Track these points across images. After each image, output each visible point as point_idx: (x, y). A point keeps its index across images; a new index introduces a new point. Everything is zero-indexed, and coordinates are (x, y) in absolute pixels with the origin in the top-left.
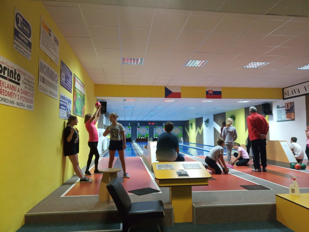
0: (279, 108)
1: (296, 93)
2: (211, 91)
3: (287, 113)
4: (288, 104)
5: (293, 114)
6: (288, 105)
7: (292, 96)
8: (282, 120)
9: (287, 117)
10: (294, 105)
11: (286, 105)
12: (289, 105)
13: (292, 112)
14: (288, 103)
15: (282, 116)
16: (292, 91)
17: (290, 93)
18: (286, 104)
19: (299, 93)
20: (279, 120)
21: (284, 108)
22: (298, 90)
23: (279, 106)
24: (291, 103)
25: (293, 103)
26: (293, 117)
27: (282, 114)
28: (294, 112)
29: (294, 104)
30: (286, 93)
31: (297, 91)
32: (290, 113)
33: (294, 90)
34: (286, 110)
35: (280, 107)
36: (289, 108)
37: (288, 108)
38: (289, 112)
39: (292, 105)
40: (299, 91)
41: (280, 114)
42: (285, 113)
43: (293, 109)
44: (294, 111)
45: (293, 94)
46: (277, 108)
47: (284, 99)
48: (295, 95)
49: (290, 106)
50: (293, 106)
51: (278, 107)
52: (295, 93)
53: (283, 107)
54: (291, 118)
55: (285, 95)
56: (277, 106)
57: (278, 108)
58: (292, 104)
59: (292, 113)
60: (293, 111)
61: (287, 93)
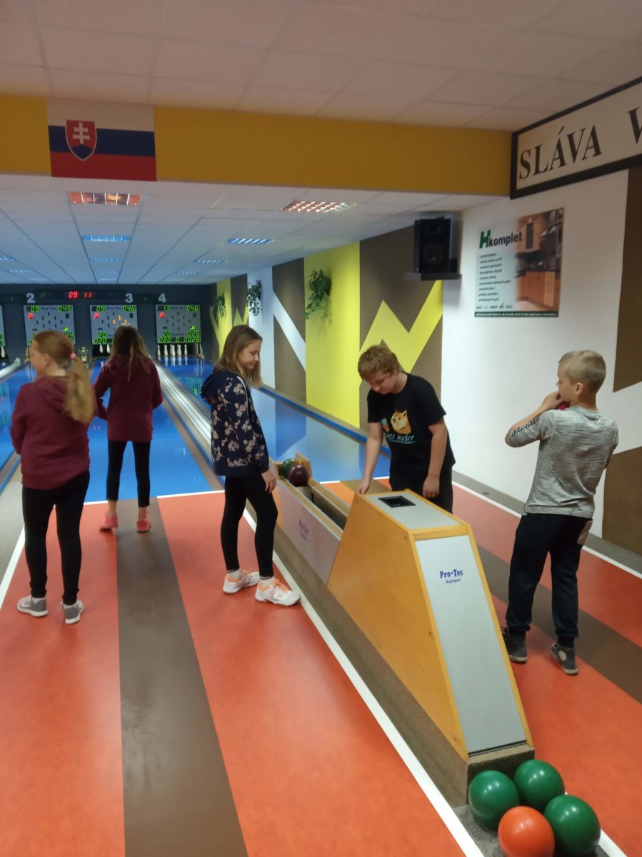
0: (491, 244)
1: (579, 156)
2: (81, 129)
3: (522, 273)
4: (530, 221)
5: (553, 280)
6: (530, 228)
7: (558, 172)
8: (498, 310)
9: (523, 298)
10: (560, 232)
11: (524, 230)
12: (537, 227)
13: (548, 269)
14: (535, 217)
15: (498, 288)
16: (559, 147)
17: (548, 155)
18: (523, 221)
19: (598, 152)
20: (487, 307)
21: (513, 247)
22: (594, 134)
23: (489, 233)
24: (546, 215)
25: (559, 215)
26: (548, 300)
27: (500, 277)
28: (558, 271)
29: (561, 224)
30: (526, 158)
31: (584, 143)
32: (535, 274)
33: (571, 137)
34: (521, 256)
35: (493, 237)
36: (536, 247)
37: (529, 244)
38: (533, 266)
39: (554, 229)
40: (596, 146)
41: (489, 275)
42: (516, 274)
43: (554, 253)
44: (559, 261)
45: (563, 163)
46: (481, 246)
47: (515, 193)
48: (572, 168)
49: (539, 232)
50: (554, 234)
51: (485, 240)
52: (574, 154)
53: (506, 241)
54: (540, 304)
55: (521, 170)
56: (483, 234)
57: (484, 245)
58: (553, 220)
59: (549, 276)
60: (552, 263)
61: (531, 161)
